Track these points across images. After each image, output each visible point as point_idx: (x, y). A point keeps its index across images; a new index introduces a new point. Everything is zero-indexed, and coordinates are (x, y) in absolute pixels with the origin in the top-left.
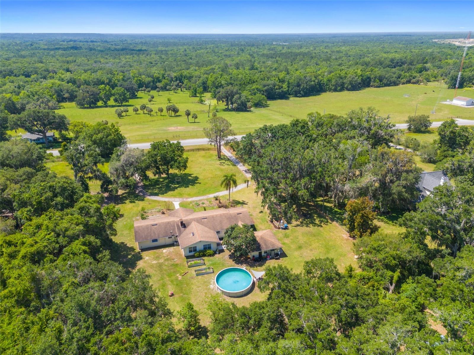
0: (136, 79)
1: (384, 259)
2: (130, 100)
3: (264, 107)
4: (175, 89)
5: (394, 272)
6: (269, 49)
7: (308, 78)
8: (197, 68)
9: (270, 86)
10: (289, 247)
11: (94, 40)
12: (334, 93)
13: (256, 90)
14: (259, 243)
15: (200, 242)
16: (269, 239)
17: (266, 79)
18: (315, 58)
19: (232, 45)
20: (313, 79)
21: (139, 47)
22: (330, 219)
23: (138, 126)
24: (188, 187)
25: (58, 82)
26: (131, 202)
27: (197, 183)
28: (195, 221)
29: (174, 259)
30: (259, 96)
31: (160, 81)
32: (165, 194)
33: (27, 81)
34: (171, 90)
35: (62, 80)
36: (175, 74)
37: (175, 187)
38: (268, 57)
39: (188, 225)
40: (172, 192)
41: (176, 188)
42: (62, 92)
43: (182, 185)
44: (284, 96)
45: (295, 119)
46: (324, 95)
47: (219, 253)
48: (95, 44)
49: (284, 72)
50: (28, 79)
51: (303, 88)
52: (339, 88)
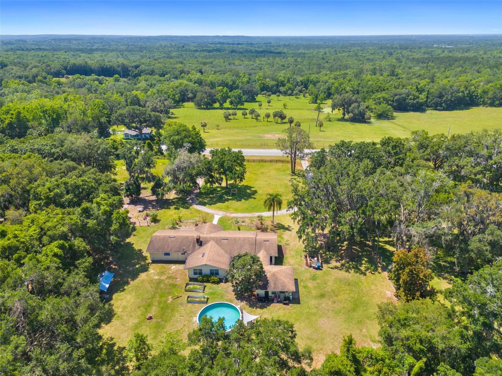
0: (260, 82)
1: (408, 339)
2: (246, 104)
3: (388, 119)
4: (296, 94)
5: (418, 361)
6: (425, 53)
7: (455, 88)
8: (328, 72)
9: (402, 96)
10: (309, 292)
11: (241, 43)
12: (490, 109)
13: (382, 100)
14: (268, 280)
15: (206, 265)
16: (282, 278)
17: (401, 87)
18: (479, 64)
19: (381, 48)
20: (462, 89)
21: (280, 49)
22: (381, 267)
23: (237, 131)
24: (240, 201)
25: (185, 82)
26: (175, 208)
27: (252, 198)
28: (214, 240)
29: (177, 279)
30: (384, 107)
31: (284, 85)
32: (213, 205)
33: (160, 81)
34: (293, 95)
35: (191, 80)
36: (301, 79)
37: (228, 198)
38: (419, 61)
39: (205, 244)
40: (221, 204)
41: (228, 200)
42: (187, 92)
43: (235, 198)
44: (419, 108)
45: (387, 137)
46: (474, 110)
47: (226, 283)
48: (240, 46)
49: (427, 80)
50: (162, 78)
51: (446, 100)
52: (497, 102)
